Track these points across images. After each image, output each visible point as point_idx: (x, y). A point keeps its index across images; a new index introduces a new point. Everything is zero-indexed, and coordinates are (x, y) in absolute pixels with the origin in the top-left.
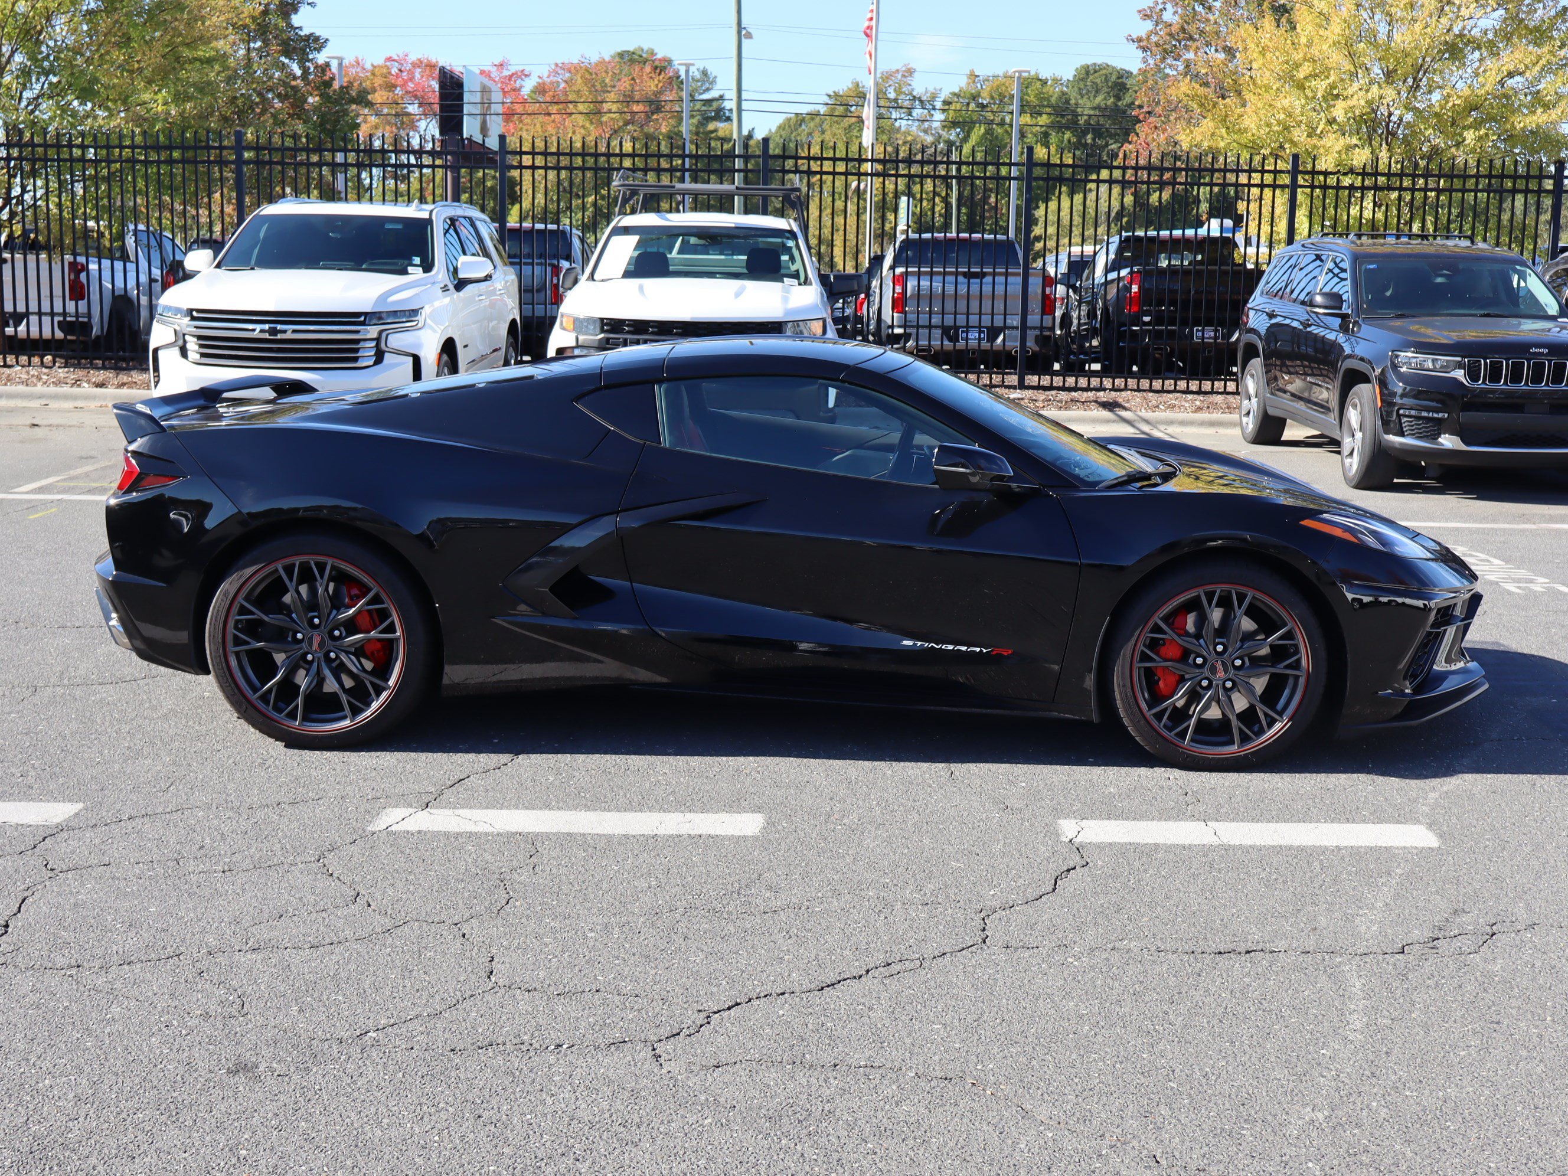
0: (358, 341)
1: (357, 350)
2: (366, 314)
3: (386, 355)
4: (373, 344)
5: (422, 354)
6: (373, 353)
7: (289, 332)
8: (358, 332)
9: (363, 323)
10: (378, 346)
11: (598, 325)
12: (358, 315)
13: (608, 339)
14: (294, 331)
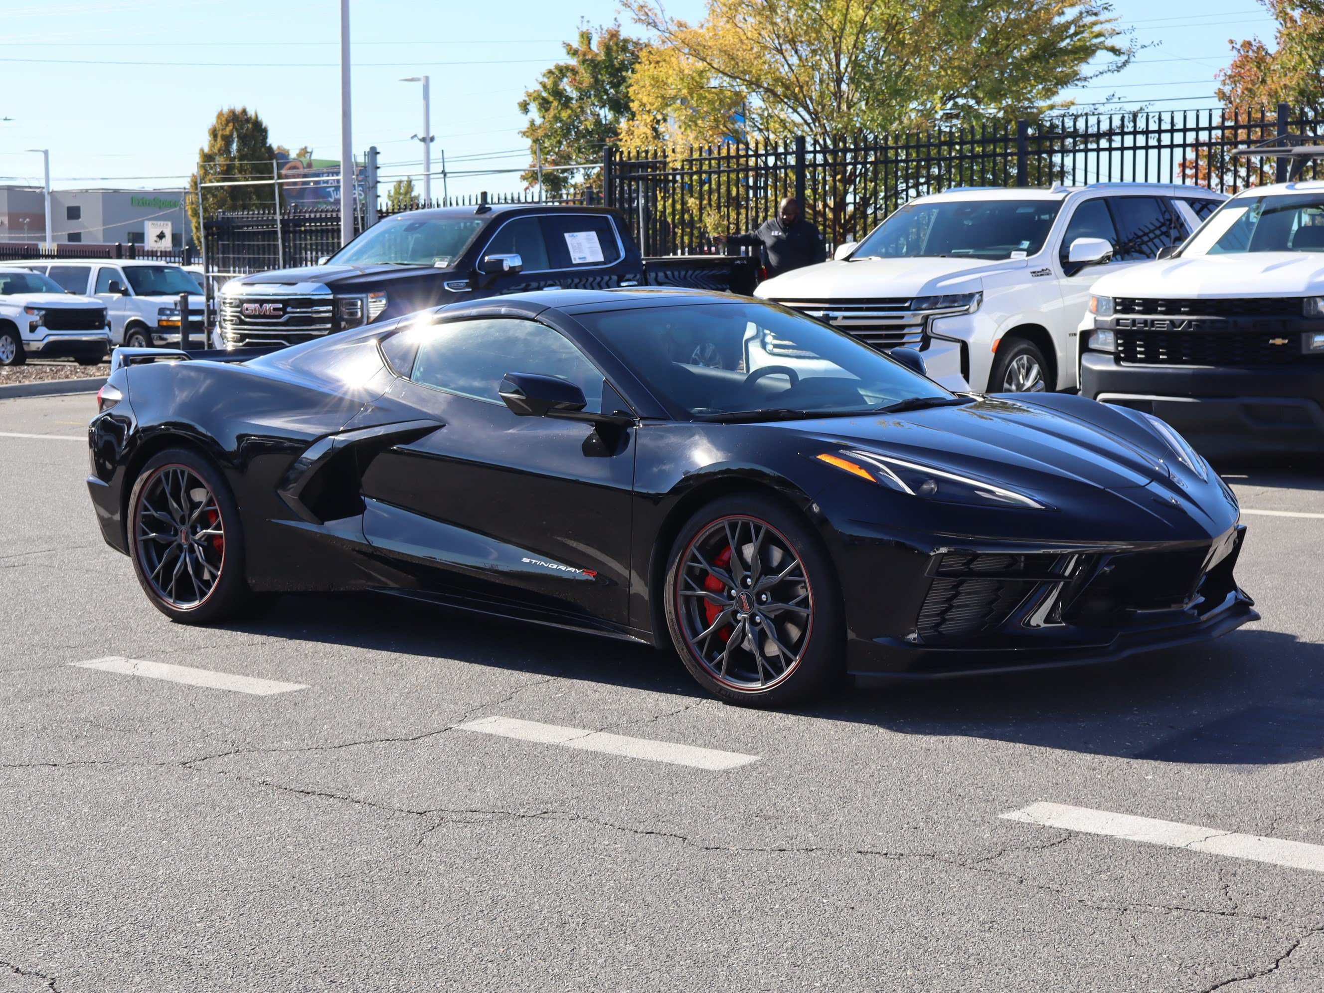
0: (902, 327)
1: (902, 336)
2: (911, 299)
3: (933, 340)
4: (919, 330)
5: (971, 341)
6: (919, 339)
7: (839, 319)
8: (902, 317)
9: (908, 309)
10: (924, 331)
11: (1112, 304)
12: (904, 300)
13: (1118, 320)
14: (845, 318)
